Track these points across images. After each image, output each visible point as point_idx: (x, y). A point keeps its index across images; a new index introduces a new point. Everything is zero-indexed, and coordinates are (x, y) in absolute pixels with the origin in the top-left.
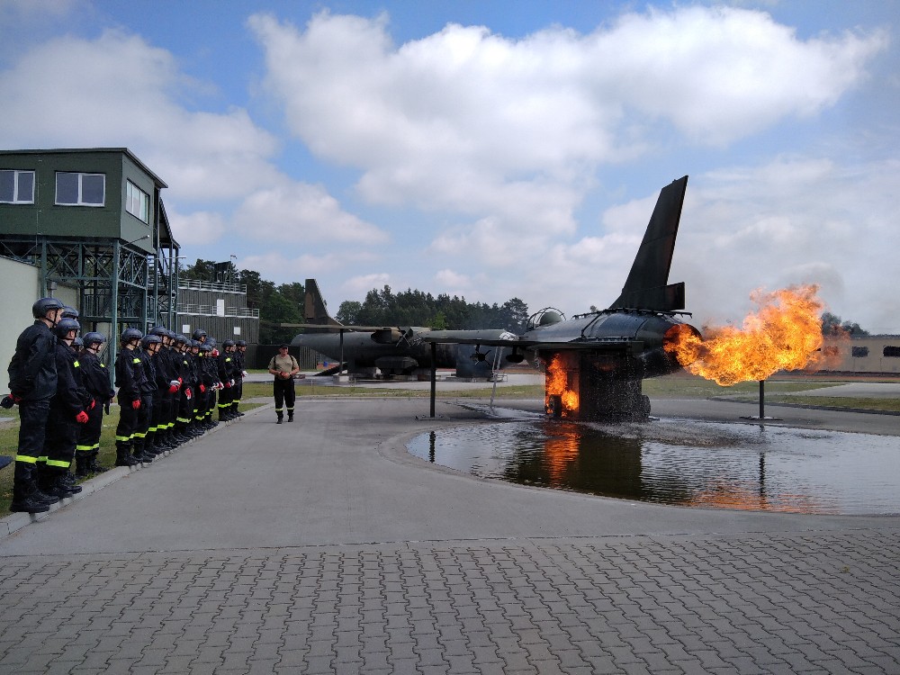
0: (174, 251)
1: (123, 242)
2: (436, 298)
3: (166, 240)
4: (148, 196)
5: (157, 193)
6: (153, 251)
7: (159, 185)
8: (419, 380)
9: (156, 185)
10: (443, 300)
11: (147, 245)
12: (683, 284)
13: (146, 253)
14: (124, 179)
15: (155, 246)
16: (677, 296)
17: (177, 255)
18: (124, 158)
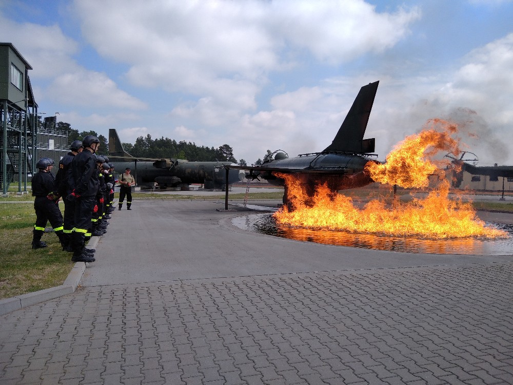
0: (35, 109)
1: (9, 102)
2: (178, 143)
3: (31, 103)
4: (22, 74)
5: (26, 72)
6: (24, 109)
7: (28, 67)
8: (182, 190)
9: (26, 67)
10: (183, 144)
11: (22, 105)
12: (374, 139)
13: (21, 109)
14: (10, 63)
15: (26, 106)
16: (370, 145)
17: (36, 112)
18: (10, 50)
